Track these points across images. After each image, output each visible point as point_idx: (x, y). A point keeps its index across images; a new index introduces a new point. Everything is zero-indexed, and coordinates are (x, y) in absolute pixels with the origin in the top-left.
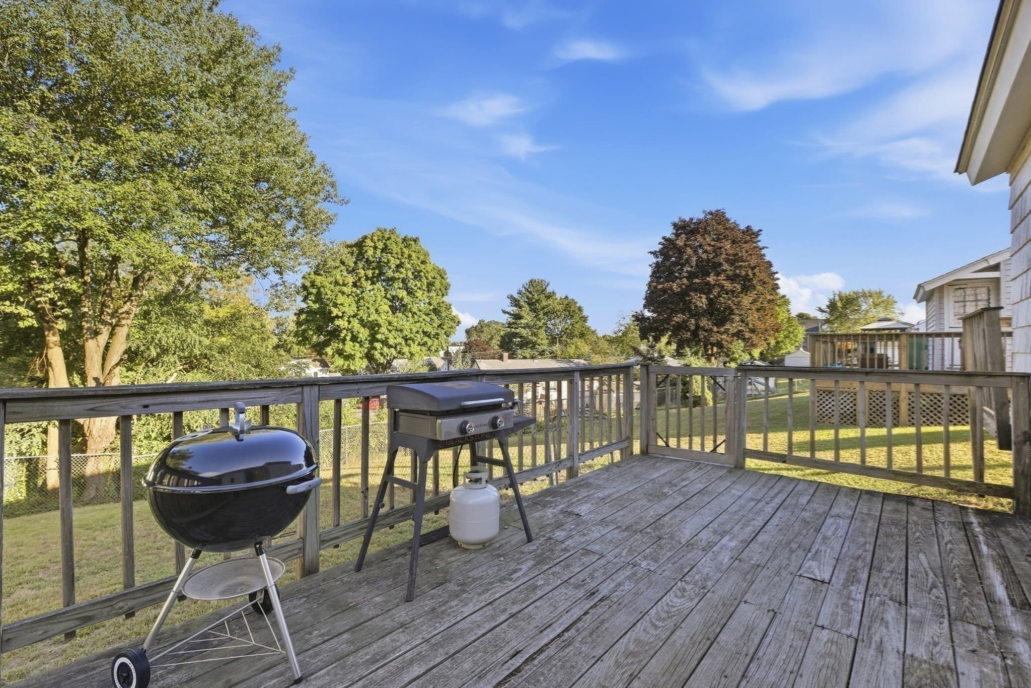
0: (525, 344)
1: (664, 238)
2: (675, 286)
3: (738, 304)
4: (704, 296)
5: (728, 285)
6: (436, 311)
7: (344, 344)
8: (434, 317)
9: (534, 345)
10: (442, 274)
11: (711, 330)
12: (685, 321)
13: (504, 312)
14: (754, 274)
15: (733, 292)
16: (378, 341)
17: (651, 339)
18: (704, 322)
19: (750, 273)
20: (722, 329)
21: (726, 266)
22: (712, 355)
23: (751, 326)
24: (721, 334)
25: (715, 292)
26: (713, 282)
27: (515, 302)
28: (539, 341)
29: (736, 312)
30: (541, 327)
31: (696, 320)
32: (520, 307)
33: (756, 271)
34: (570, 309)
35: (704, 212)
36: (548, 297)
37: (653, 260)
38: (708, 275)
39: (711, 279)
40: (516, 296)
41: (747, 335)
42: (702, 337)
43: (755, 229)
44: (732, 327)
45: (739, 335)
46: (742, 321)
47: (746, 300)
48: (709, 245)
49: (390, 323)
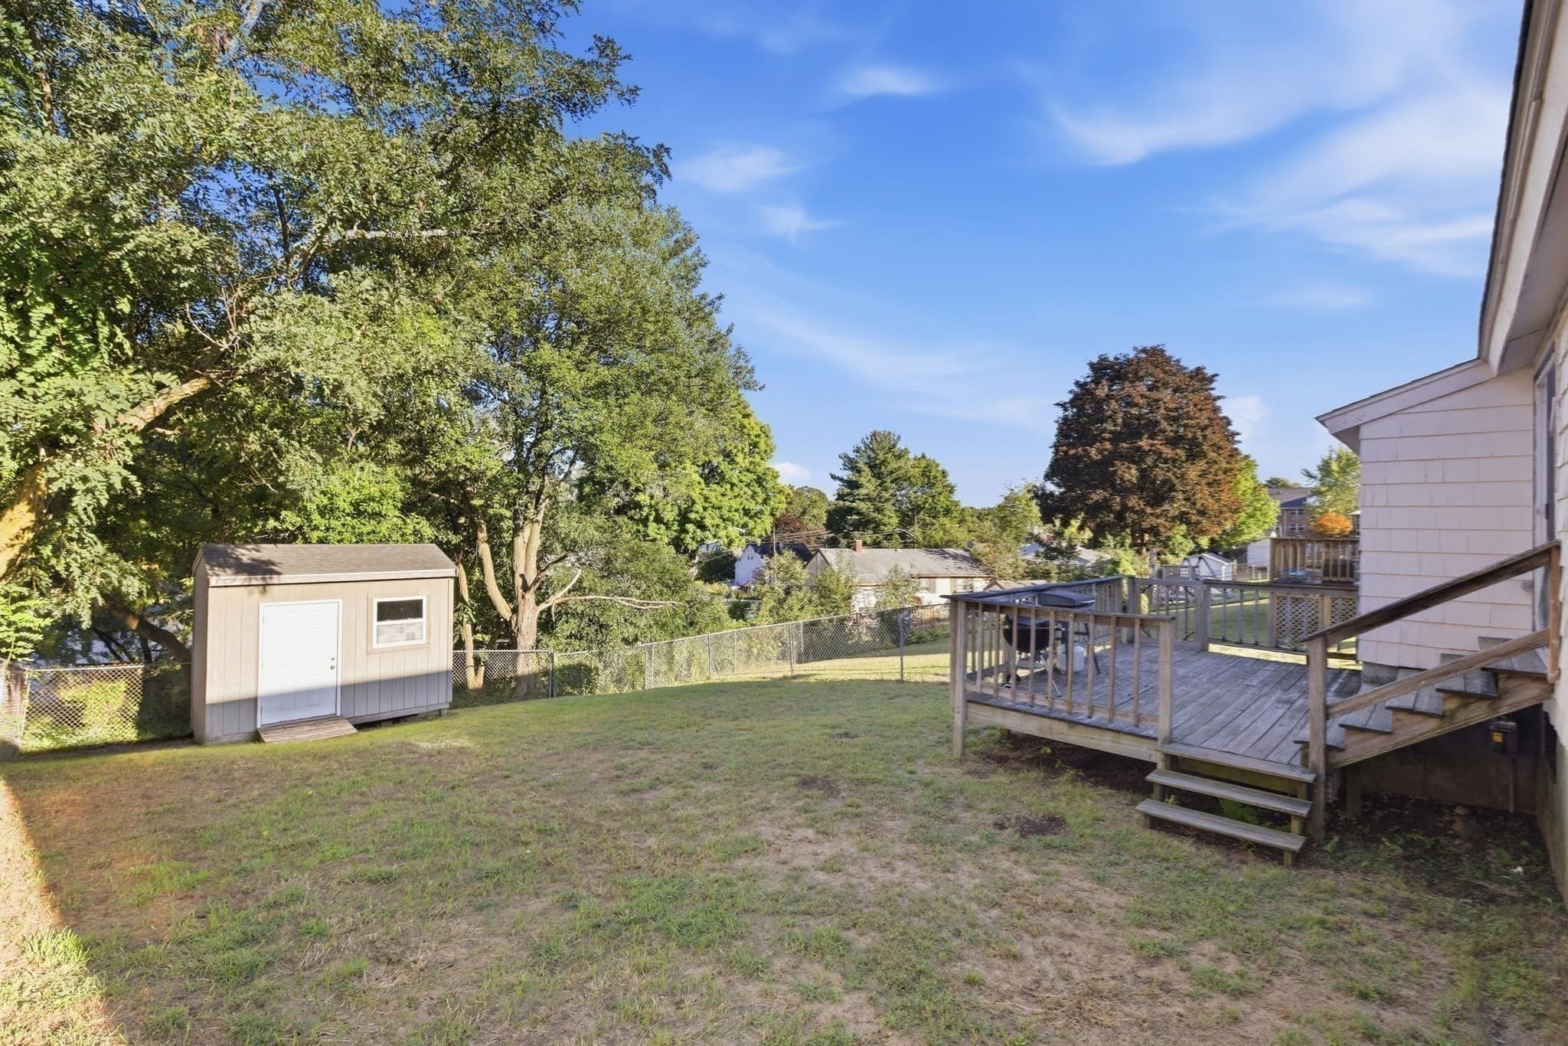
0: (864, 524)
1: (1077, 383)
2: (1093, 452)
3: (1183, 477)
4: (1134, 467)
5: (1167, 451)
6: (760, 481)
7: (646, 526)
8: (758, 490)
9: (878, 526)
10: (764, 431)
11: (1143, 511)
12: (1105, 500)
13: (834, 477)
14: (1205, 437)
15: (1174, 460)
16: (690, 521)
17: (1058, 522)
18: (1133, 501)
19: (1199, 433)
20: (1158, 511)
21: (1164, 425)
22: (1143, 544)
23: (1198, 505)
24: (1158, 517)
25: (1149, 461)
26: (1147, 448)
27: (851, 465)
28: (886, 520)
29: (1179, 487)
30: (887, 500)
31: (1123, 498)
32: (859, 471)
33: (1208, 432)
34: (930, 476)
35: (1135, 349)
36: (899, 457)
37: (1060, 413)
38: (1140, 437)
39: (1144, 443)
40: (852, 455)
41: (1194, 518)
42: (1129, 521)
43: (1209, 372)
44: (1173, 508)
45: (1183, 518)
46: (1187, 499)
47: (1193, 472)
48: (1142, 396)
49: (706, 499)
